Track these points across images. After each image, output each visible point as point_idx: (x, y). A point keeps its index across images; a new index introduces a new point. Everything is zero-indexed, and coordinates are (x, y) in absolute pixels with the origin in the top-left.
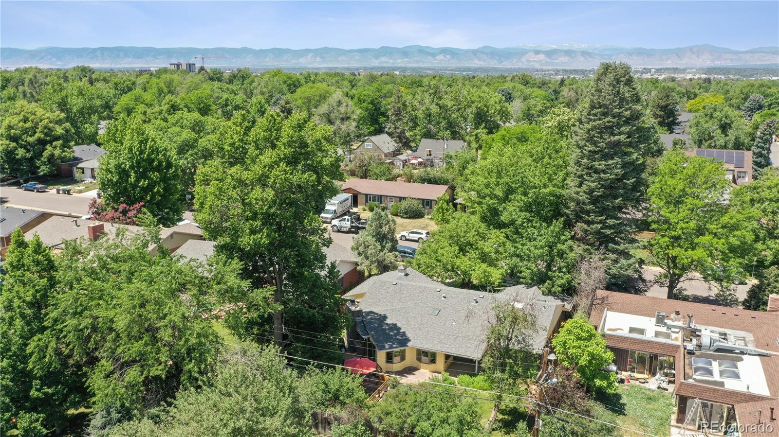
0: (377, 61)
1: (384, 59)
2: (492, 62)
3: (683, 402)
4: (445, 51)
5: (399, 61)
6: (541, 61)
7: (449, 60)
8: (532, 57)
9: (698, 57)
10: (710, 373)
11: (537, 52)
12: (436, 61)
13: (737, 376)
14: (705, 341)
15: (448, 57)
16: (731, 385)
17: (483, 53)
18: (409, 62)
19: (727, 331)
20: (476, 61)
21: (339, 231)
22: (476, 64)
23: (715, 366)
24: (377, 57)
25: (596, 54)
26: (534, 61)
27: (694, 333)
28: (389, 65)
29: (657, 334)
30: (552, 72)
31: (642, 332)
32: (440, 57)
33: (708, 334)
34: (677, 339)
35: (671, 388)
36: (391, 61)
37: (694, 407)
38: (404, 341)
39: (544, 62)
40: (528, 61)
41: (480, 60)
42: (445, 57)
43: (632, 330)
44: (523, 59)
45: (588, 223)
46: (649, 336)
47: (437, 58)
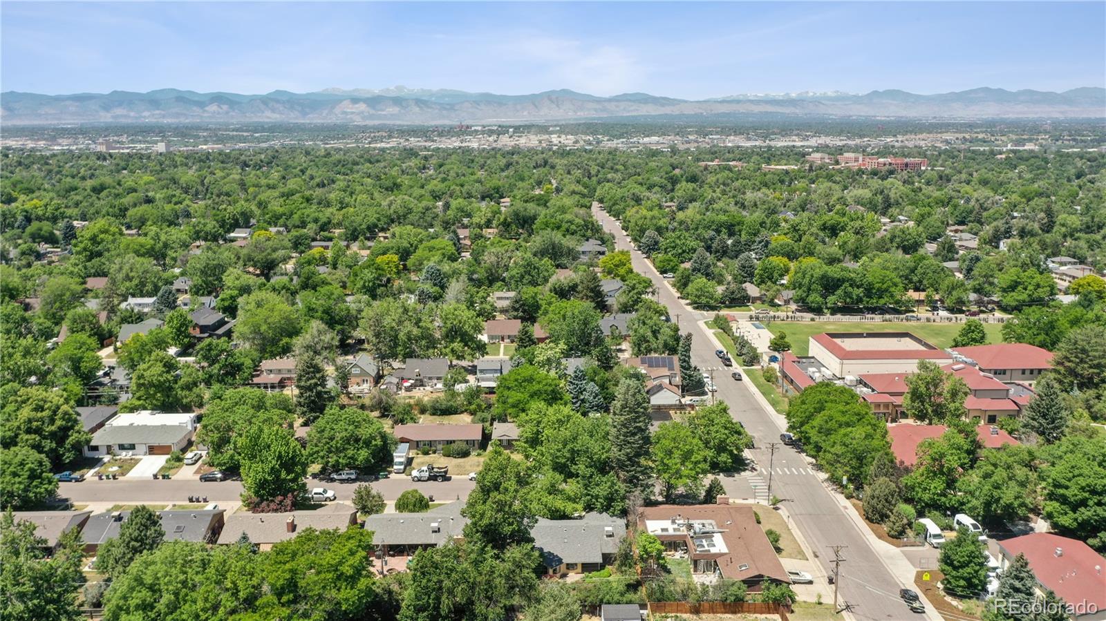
0: (109, 115)
1: (119, 111)
2: (292, 115)
3: (696, 563)
4: (218, 98)
5: (146, 114)
6: (362, 112)
7: (227, 113)
8: (347, 107)
9: (558, 106)
10: (703, 546)
11: (355, 101)
12: (206, 115)
13: (714, 546)
14: (697, 530)
15: (225, 107)
16: (713, 550)
17: (278, 101)
18: (164, 116)
19: (704, 521)
20: (268, 113)
21: (419, 480)
22: (269, 118)
23: (704, 542)
24: (107, 108)
25: (435, 103)
26: (353, 113)
27: (690, 527)
28: (129, 121)
29: (675, 530)
30: (384, 134)
31: (666, 530)
32: (213, 108)
33: (697, 525)
34: (684, 531)
35: (686, 556)
36: (132, 114)
37: (702, 563)
38: (560, 561)
39: (366, 114)
40: (346, 113)
41: (273, 111)
42: (219, 106)
43: (663, 530)
44: (337, 110)
45: (627, 472)
46: (671, 532)
47: (207, 108)
